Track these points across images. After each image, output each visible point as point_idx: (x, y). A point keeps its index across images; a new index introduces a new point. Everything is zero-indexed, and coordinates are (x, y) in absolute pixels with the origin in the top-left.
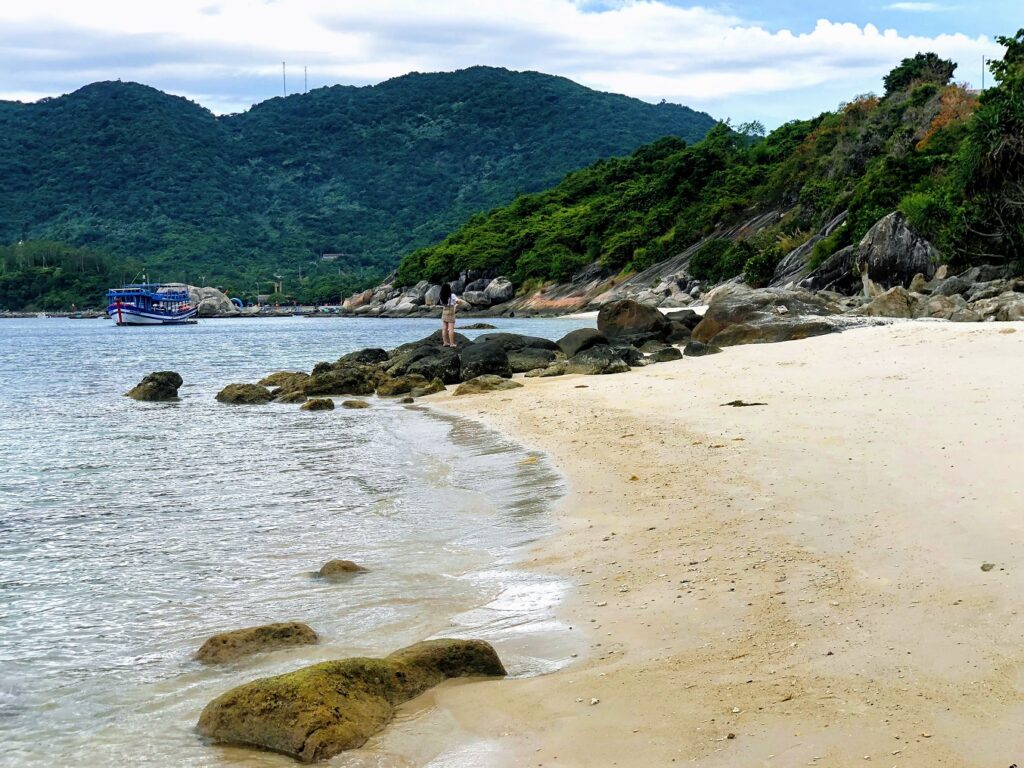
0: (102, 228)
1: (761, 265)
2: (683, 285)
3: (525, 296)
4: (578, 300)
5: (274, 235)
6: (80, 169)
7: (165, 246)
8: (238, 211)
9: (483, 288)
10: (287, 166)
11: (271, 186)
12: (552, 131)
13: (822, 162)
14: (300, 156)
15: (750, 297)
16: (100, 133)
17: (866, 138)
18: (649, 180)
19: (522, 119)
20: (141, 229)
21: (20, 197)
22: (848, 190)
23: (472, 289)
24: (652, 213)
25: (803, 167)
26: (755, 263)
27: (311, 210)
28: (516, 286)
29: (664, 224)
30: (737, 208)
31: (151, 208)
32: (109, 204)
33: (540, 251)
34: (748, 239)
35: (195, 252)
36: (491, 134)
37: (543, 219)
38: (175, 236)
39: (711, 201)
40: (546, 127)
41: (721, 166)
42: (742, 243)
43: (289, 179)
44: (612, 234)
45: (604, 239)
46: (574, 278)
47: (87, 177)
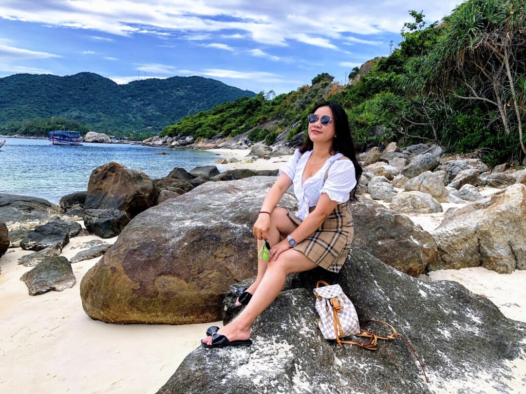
0: (82, 115)
1: (271, 137)
2: (246, 142)
3: (197, 143)
4: (214, 145)
5: (134, 120)
6: (76, 97)
7: (101, 121)
8: (123, 112)
9: (184, 139)
10: (138, 101)
11: (133, 106)
12: (215, 96)
13: (292, 105)
14: (142, 98)
16: (83, 87)
17: (306, 98)
18: (238, 108)
19: (207, 92)
20: (94, 116)
21: (57, 104)
22: (300, 114)
23: (182, 139)
24: (238, 119)
25: (286, 107)
26: (269, 136)
27: (145, 113)
28: (195, 139)
29: (242, 122)
30: (265, 119)
31: (97, 110)
32: (84, 108)
33: (203, 129)
34: (268, 129)
35: (109, 123)
36: (199, 95)
37: (205, 119)
38: (103, 118)
39: (257, 116)
41: (260, 105)
42: (265, 130)
43: (139, 104)
44: (226, 125)
45: (223, 126)
46: (213, 138)
47: (78, 100)
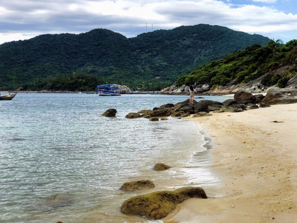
0: (96, 69)
1: (283, 81)
2: (259, 87)
3: (213, 89)
4: (228, 91)
5: (142, 71)
6: (90, 53)
7: (113, 74)
8: (133, 64)
9: (201, 87)
10: (147, 52)
11: (142, 57)
12: (222, 42)
14: (150, 49)
15: (280, 91)
16: (96, 43)
18: (250, 57)
19: (213, 39)
20: (106, 69)
21: (74, 60)
23: (198, 87)
24: (251, 66)
26: (281, 81)
27: (153, 64)
28: (210, 87)
29: (254, 69)
30: (276, 65)
31: (109, 64)
32: (98, 62)
33: (218, 77)
34: (279, 74)
35: (121, 76)
36: (204, 43)
37: (219, 68)
38: (115, 71)
39: (268, 62)
40: (220, 41)
41: (272, 52)
42: (277, 75)
43: (147, 56)
44: (239, 72)
45: (236, 74)
46: (227, 84)
47: (92, 55)
